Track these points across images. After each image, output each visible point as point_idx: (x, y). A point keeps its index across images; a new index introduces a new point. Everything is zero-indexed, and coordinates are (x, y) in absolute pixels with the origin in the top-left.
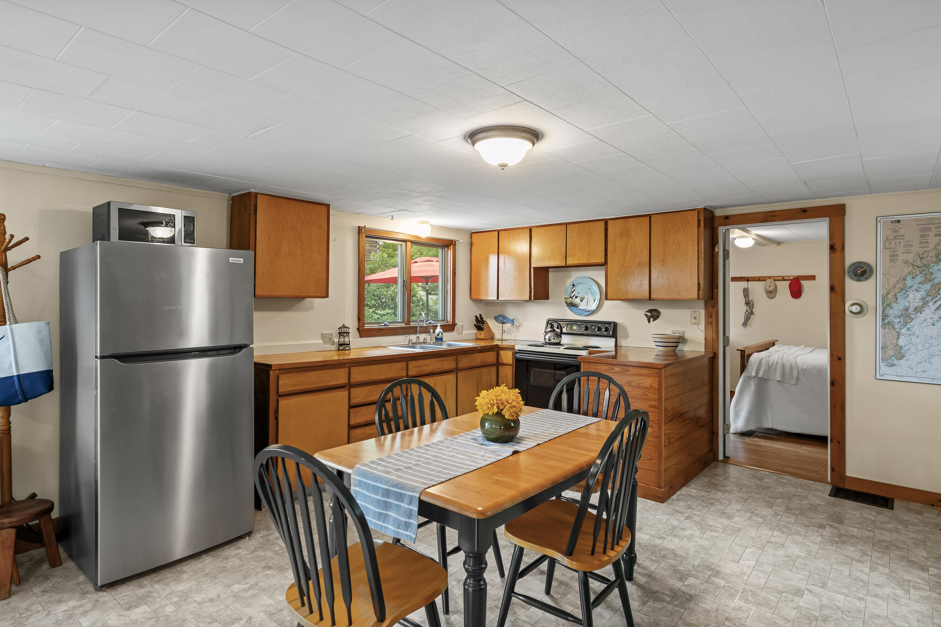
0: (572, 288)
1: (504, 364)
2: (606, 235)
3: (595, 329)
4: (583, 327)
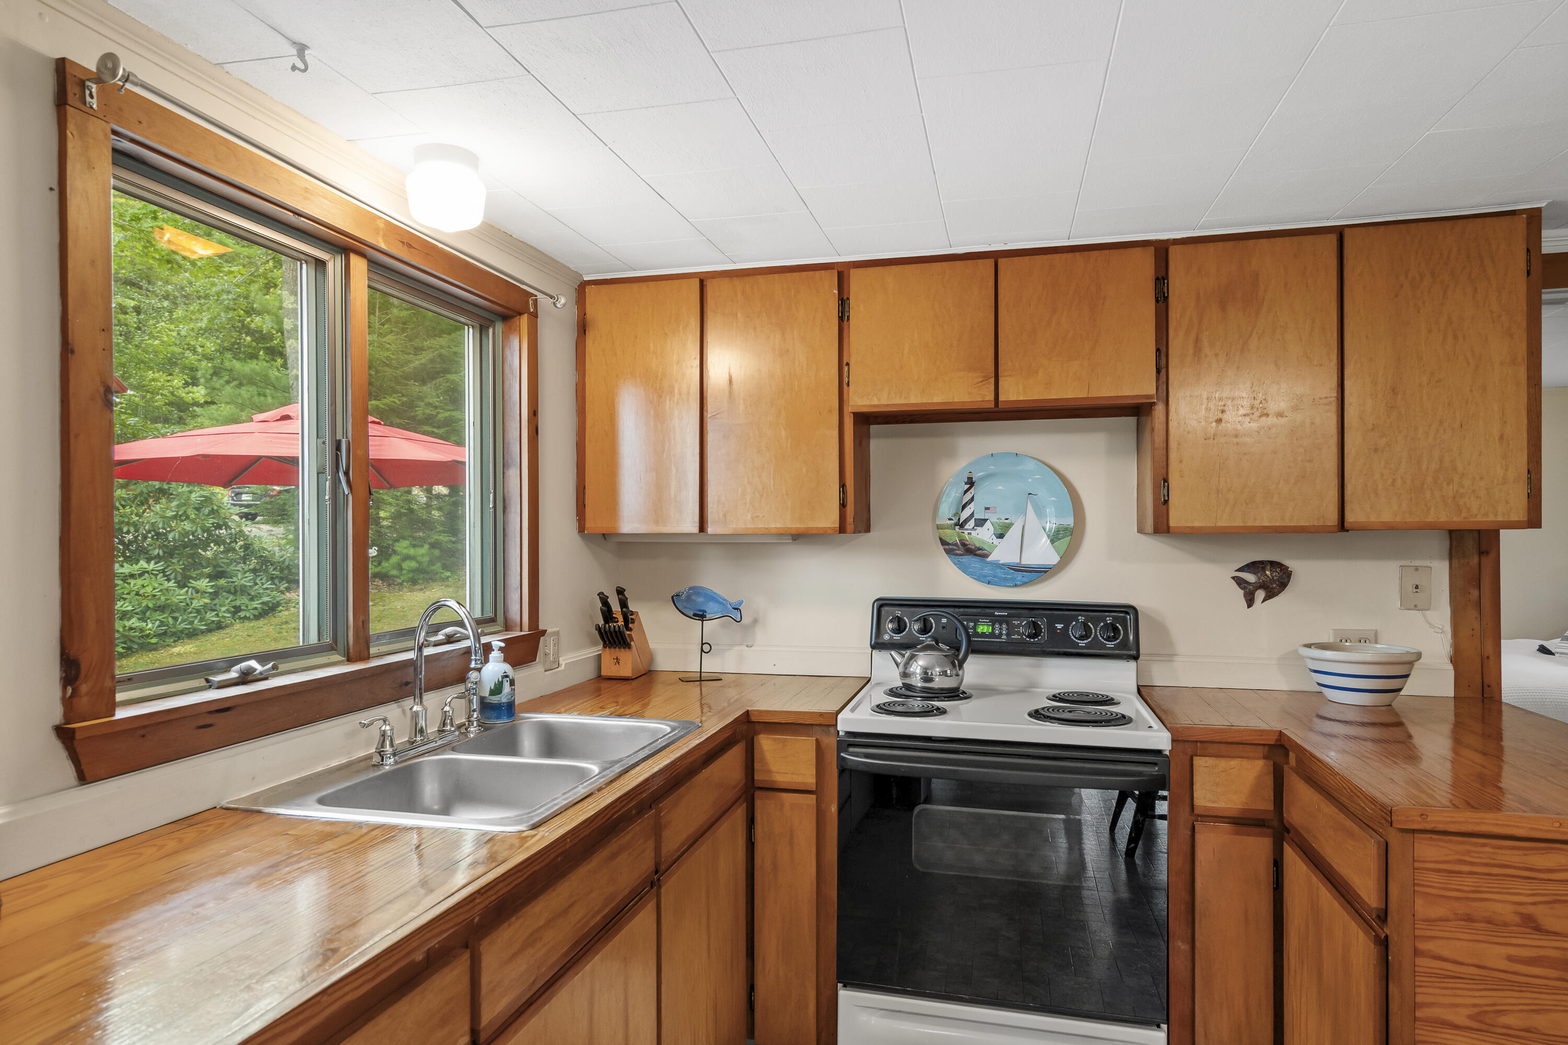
0: (966, 492)
1: (774, 789)
2: (1162, 298)
3: (1066, 629)
4: (1022, 626)
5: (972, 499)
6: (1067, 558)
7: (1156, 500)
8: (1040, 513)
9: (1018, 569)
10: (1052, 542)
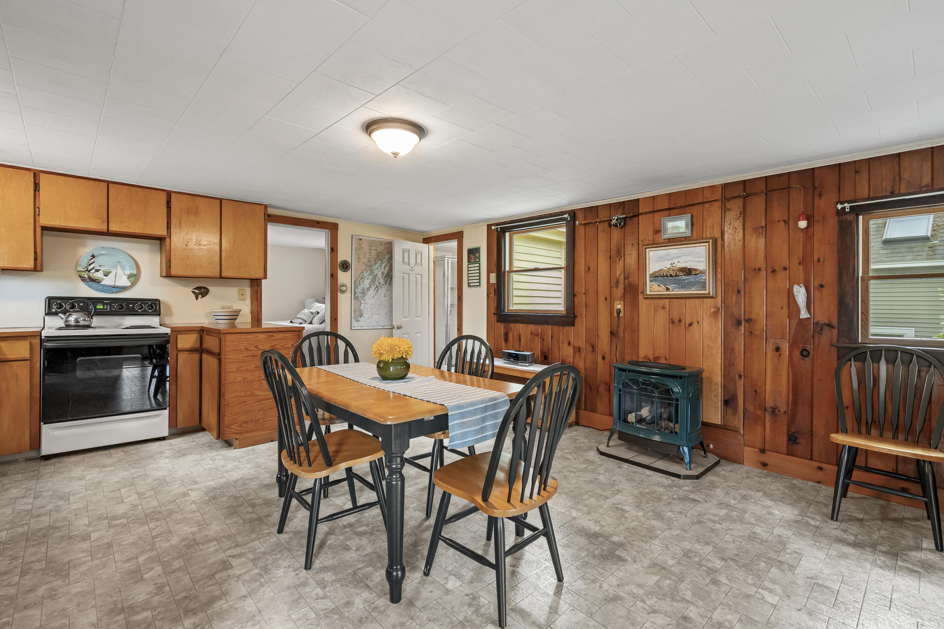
0: (91, 259)
2: (169, 207)
3: (133, 307)
4: (116, 306)
5: (94, 262)
6: (133, 284)
7: (166, 266)
8: (123, 268)
9: (114, 287)
10: (128, 278)
